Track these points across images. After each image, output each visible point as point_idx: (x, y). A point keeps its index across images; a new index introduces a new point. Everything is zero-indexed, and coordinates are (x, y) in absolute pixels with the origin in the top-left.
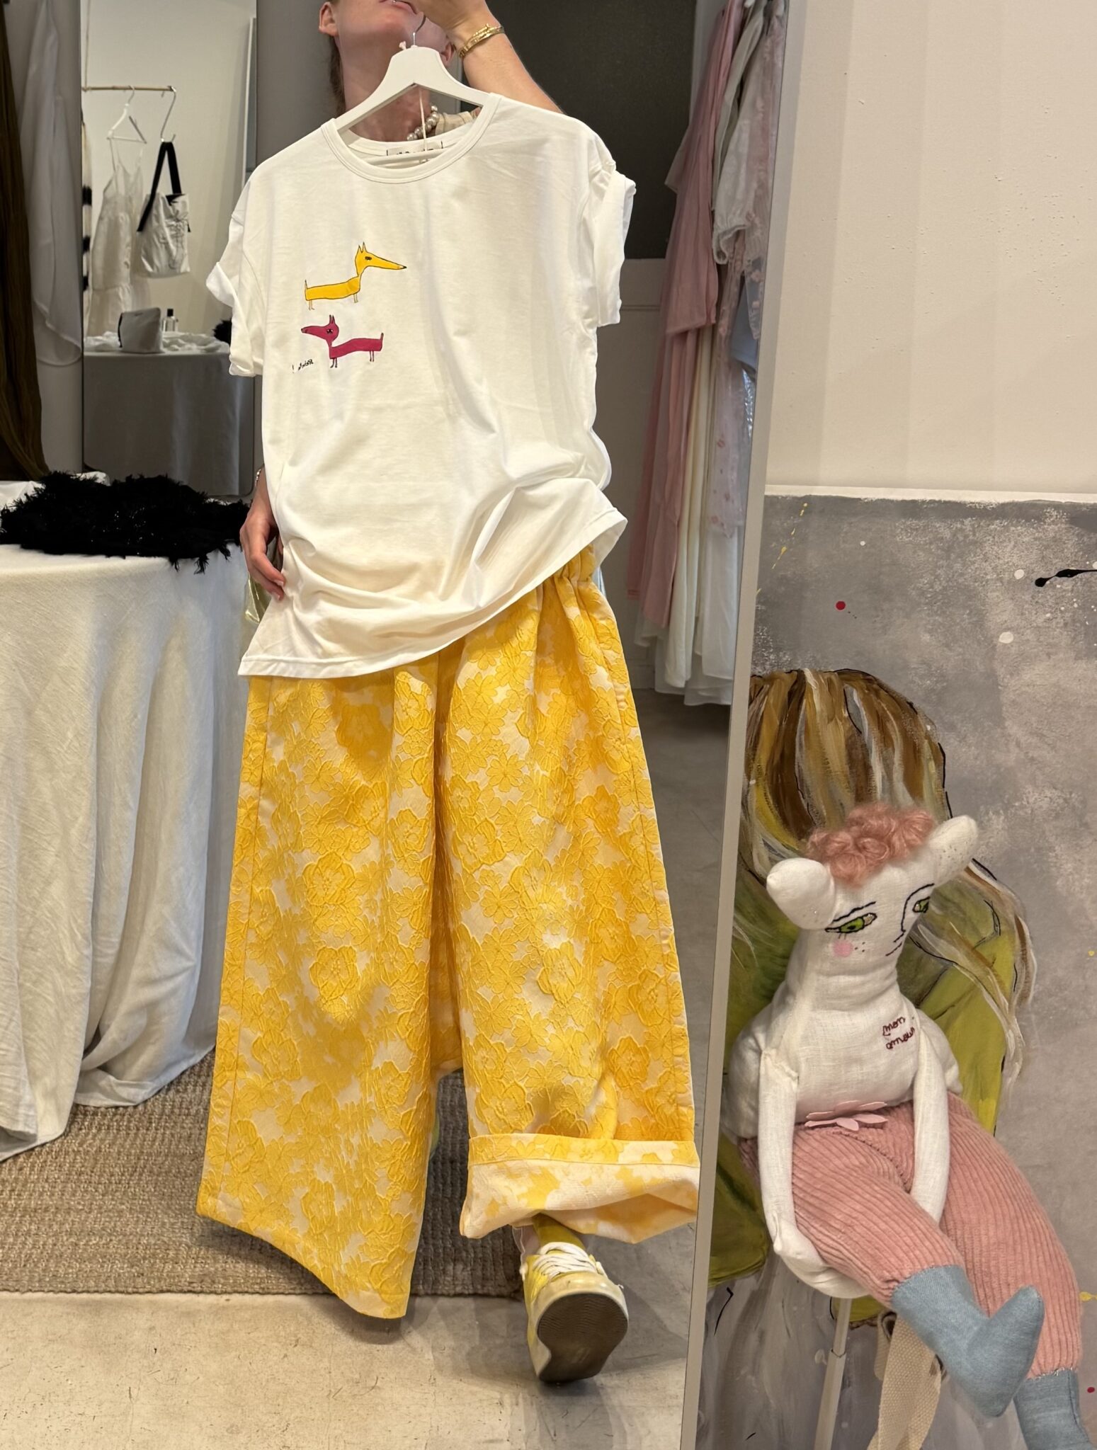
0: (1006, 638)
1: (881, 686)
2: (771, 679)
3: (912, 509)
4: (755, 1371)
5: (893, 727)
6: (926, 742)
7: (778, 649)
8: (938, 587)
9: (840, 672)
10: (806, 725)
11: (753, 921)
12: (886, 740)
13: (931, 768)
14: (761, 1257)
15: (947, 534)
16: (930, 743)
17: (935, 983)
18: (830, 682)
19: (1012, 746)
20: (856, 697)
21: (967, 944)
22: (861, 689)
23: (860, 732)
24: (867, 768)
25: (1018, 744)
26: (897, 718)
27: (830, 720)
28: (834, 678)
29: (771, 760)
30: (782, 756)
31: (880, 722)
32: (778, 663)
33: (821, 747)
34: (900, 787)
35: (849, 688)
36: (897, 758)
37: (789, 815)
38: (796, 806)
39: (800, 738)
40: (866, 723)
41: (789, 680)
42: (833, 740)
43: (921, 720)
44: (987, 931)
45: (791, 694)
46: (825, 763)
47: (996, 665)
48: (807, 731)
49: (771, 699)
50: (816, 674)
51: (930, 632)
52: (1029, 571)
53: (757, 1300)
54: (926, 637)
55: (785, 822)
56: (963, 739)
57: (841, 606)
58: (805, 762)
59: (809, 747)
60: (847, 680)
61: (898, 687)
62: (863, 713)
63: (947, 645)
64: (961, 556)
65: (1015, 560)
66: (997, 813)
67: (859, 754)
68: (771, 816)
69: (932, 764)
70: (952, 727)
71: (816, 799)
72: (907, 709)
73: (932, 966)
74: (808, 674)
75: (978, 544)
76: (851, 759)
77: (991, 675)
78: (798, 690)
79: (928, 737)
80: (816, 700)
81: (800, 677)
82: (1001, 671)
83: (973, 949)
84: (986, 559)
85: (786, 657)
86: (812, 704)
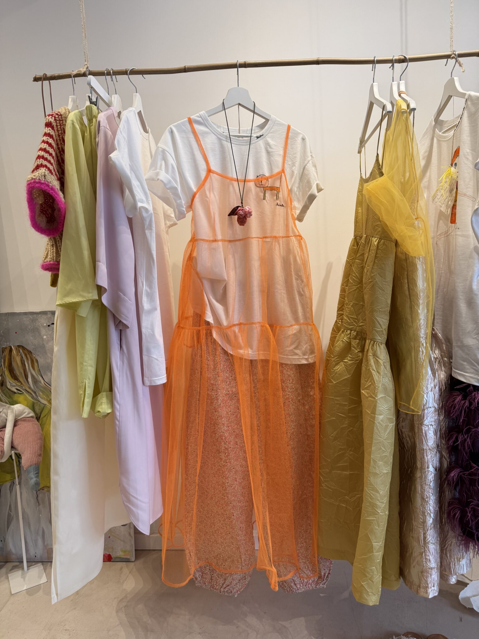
0: (45, 337)
2: (6, 348)
5: (28, 356)
7: (6, 342)
8: (32, 328)
9: (18, 346)
10: (13, 356)
12: (27, 359)
13: (36, 364)
16: (35, 359)
17: (43, 409)
18: (16, 348)
20: (21, 351)
22: (22, 349)
23: (22, 357)
24: (25, 365)
26: (29, 354)
27: (17, 355)
28: (17, 347)
29: (8, 364)
30: (10, 363)
31: (26, 355)
33: (16, 362)
34: (31, 368)
35: (20, 349)
36: (30, 362)
37: (12, 375)
38: (13, 373)
39: (12, 360)
41: (9, 348)
42: (18, 359)
43: (33, 354)
45: (10, 351)
46: (17, 364)
47: (44, 342)
48: (14, 358)
49: (7, 352)
50: (14, 346)
51: (32, 337)
52: (47, 324)
54: (31, 338)
55: (12, 377)
56: (41, 358)
57: (16, 333)
58: (14, 364)
59: (14, 362)
60: (19, 347)
61: (28, 348)
62: (23, 354)
63: (35, 339)
64: (35, 322)
65: (44, 322)
66: (49, 372)
67: (23, 362)
68: (9, 376)
70: (38, 355)
71: (17, 372)
72: (30, 352)
73: (42, 406)
74: (12, 346)
75: (37, 319)
77: (43, 344)
78: (11, 350)
80: (14, 352)
83: (49, 401)
84: (39, 322)
85: (8, 344)
86: (14, 353)
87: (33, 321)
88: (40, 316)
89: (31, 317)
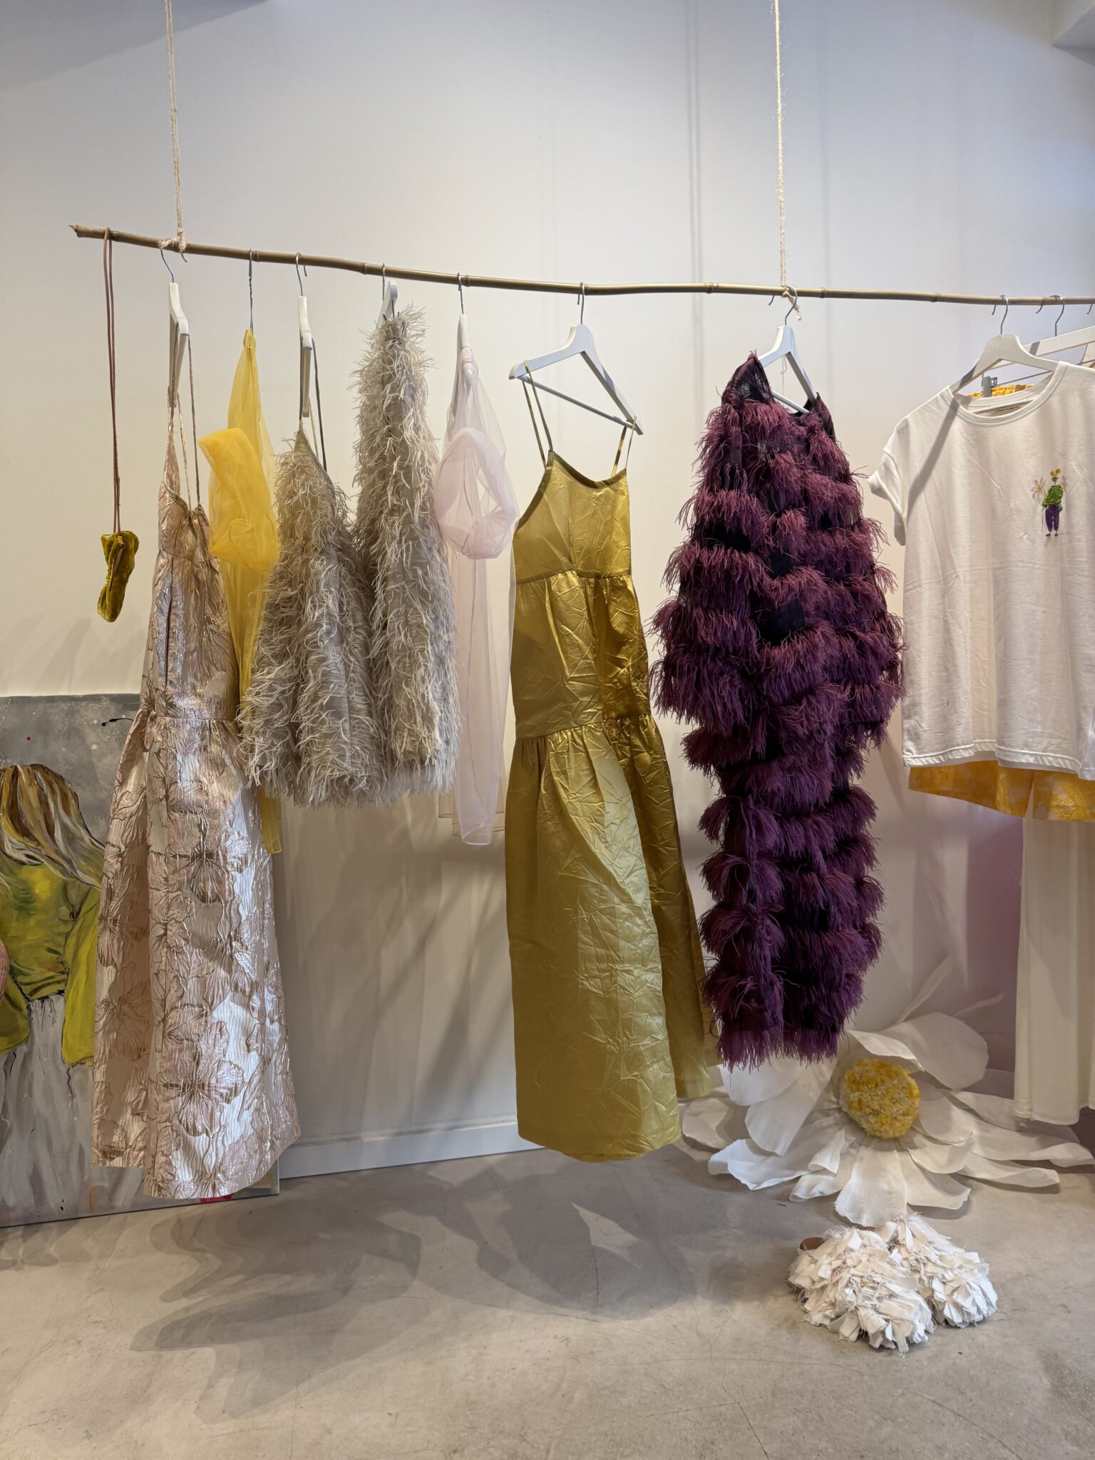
0: (94, 747)
1: (49, 770)
2: (4, 771)
3: (51, 699)
4: (30, 1094)
5: (56, 786)
6: (69, 792)
8: (66, 729)
9: (32, 766)
10: (21, 787)
11: (8, 875)
12: (53, 791)
14: (27, 1035)
15: (66, 708)
16: (71, 792)
17: (87, 896)
18: (28, 770)
19: (104, 791)
20: (39, 775)
21: (98, 876)
22: (41, 772)
23: (42, 789)
24: (47, 804)
25: (106, 790)
26: (57, 782)
27: (30, 785)
28: (30, 768)
29: (8, 804)
30: (12, 802)
31: (50, 785)
32: (7, 764)
33: (28, 797)
34: (62, 812)
35: (35, 771)
36: (59, 799)
37: (17, 826)
38: (20, 822)
39: (18, 794)
40: (44, 785)
41: (12, 770)
42: (32, 793)
43: (66, 783)
45: (13, 776)
46: (30, 803)
47: (92, 758)
48: (21, 791)
49: (6, 779)
51: (65, 747)
52: (98, 720)
53: (28, 1057)
54: (63, 749)
55: (17, 830)
57: (29, 739)
58: (22, 804)
59: (23, 797)
60: (36, 769)
62: (43, 781)
63: (72, 752)
64: (72, 716)
65: (93, 716)
66: (101, 819)
67: (43, 798)
68: (11, 828)
69: (73, 801)
71: (28, 820)
72: (60, 779)
73: (85, 888)
74: (19, 767)
75: (78, 711)
76: (41, 802)
77: (91, 762)
78: (16, 774)
79: (70, 789)
80: (23, 777)
81: (16, 768)
82: (94, 760)
84: (82, 717)
86: (22, 780)
87: (69, 714)
88: (84, 704)
89: (65, 706)
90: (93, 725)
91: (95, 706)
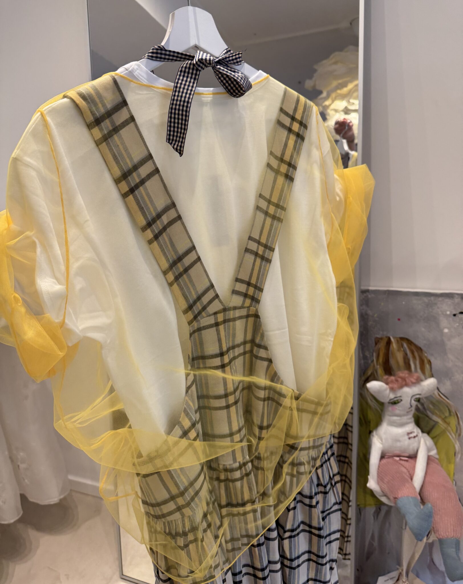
0: (446, 331)
1: (412, 342)
2: (381, 339)
3: (417, 294)
6: (425, 359)
7: (382, 331)
8: (425, 315)
12: (414, 357)
13: (427, 366)
16: (427, 359)
17: (434, 428)
18: (398, 341)
19: (450, 361)
22: (406, 343)
23: (407, 354)
24: (410, 365)
27: (399, 350)
28: (399, 339)
29: (383, 361)
30: (386, 359)
31: (412, 352)
32: (383, 335)
33: (397, 358)
34: (419, 370)
35: (403, 342)
36: (418, 362)
39: (390, 355)
40: (408, 352)
41: (387, 339)
43: (424, 353)
44: (447, 414)
45: (387, 343)
46: (398, 362)
47: (444, 338)
48: (392, 354)
50: (394, 338)
52: (451, 312)
54: (423, 329)
56: (436, 358)
57: (399, 320)
59: (393, 358)
61: (416, 343)
62: (407, 349)
63: (430, 332)
64: (431, 307)
65: (447, 309)
67: (407, 361)
70: (432, 355)
72: (420, 349)
73: (432, 423)
74: (392, 338)
75: (436, 304)
76: (405, 362)
77: (443, 341)
78: (389, 342)
79: (426, 357)
80: (394, 345)
81: (389, 338)
84: (438, 308)
85: (385, 333)
86: (393, 347)
87: (429, 305)
88: (440, 299)
89: (426, 300)
90: (446, 315)
91: (448, 301)
